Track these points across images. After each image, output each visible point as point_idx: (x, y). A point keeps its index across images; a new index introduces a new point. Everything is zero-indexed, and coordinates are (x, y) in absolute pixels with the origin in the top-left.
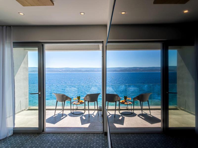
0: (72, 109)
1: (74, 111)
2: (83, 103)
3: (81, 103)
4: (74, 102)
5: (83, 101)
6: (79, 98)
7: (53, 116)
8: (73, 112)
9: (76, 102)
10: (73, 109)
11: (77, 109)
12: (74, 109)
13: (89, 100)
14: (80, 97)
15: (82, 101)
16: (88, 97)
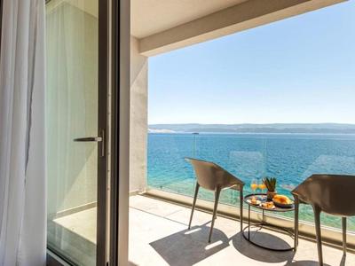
0: (245, 219)
1: (253, 229)
2: (289, 207)
3: (282, 206)
4: (254, 197)
5: (289, 201)
6: (271, 184)
7: (186, 231)
8: (247, 230)
9: (260, 196)
10: (249, 221)
11: (264, 224)
12: (254, 221)
13: (319, 203)
14: (274, 181)
15: (282, 200)
16: (315, 187)
